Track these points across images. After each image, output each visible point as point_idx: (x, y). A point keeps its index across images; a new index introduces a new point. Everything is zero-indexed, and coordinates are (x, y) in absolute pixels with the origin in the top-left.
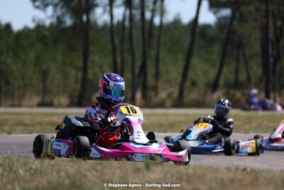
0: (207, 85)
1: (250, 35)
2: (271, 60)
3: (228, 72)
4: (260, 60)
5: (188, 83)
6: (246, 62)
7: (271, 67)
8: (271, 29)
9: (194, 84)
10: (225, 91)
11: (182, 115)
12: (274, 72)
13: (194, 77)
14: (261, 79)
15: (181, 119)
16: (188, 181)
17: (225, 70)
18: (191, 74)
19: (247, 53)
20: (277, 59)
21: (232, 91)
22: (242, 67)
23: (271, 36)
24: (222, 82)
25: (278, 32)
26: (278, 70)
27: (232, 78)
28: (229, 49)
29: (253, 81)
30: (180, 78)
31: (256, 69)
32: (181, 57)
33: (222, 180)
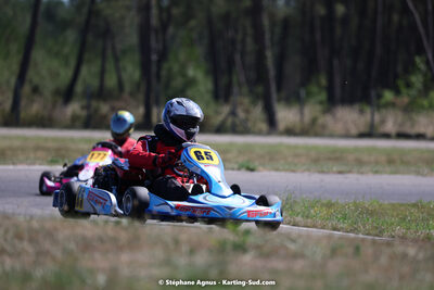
0: (57, 92)
1: (123, 18)
2: (154, 57)
3: (89, 75)
4: (137, 57)
5: (27, 89)
6: (117, 60)
7: (154, 69)
8: (154, 12)
9: (36, 90)
10: (84, 103)
11: (18, 137)
12: (158, 76)
13: (36, 80)
14: (138, 86)
15: (17, 143)
16: (31, 240)
17: (84, 70)
18: (31, 74)
19: (119, 47)
20: (163, 56)
21: (94, 104)
22: (110, 66)
23: (154, 21)
24: (79, 88)
25: (165, 15)
26: (164, 73)
27: (95, 83)
28: (90, 38)
29: (128, 88)
30: (13, 81)
31: (132, 72)
32: (16, 49)
33: (84, 238)
